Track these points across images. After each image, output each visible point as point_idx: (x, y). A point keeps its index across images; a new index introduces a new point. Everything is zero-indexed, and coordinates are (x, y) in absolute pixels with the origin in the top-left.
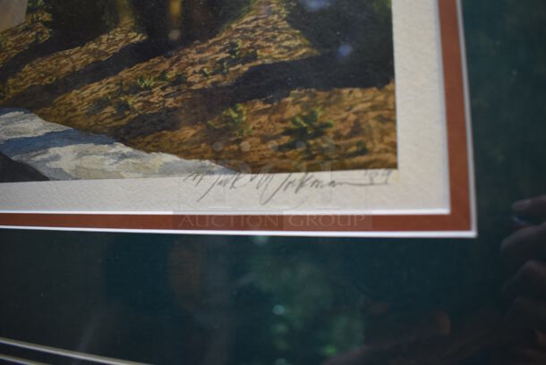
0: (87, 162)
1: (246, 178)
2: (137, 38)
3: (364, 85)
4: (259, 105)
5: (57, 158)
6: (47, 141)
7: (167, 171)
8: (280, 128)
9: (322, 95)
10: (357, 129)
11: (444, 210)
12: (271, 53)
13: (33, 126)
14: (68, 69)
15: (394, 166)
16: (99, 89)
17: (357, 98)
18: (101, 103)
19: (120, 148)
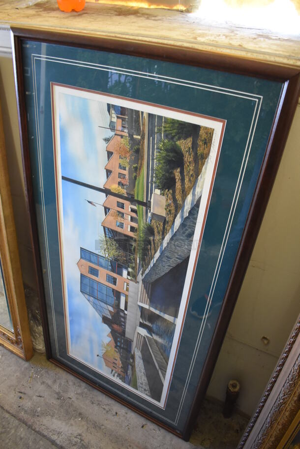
0: (200, 186)
1: (210, 154)
2: (179, 170)
3: (199, 130)
4: (199, 149)
5: (198, 193)
6: (194, 195)
7: (206, 169)
8: (203, 146)
9: (200, 138)
10: (207, 133)
11: (222, 124)
12: (190, 144)
13: (189, 198)
14: (180, 186)
15: (214, 129)
16: (187, 180)
17: (202, 132)
18: (190, 180)
19: (199, 177)
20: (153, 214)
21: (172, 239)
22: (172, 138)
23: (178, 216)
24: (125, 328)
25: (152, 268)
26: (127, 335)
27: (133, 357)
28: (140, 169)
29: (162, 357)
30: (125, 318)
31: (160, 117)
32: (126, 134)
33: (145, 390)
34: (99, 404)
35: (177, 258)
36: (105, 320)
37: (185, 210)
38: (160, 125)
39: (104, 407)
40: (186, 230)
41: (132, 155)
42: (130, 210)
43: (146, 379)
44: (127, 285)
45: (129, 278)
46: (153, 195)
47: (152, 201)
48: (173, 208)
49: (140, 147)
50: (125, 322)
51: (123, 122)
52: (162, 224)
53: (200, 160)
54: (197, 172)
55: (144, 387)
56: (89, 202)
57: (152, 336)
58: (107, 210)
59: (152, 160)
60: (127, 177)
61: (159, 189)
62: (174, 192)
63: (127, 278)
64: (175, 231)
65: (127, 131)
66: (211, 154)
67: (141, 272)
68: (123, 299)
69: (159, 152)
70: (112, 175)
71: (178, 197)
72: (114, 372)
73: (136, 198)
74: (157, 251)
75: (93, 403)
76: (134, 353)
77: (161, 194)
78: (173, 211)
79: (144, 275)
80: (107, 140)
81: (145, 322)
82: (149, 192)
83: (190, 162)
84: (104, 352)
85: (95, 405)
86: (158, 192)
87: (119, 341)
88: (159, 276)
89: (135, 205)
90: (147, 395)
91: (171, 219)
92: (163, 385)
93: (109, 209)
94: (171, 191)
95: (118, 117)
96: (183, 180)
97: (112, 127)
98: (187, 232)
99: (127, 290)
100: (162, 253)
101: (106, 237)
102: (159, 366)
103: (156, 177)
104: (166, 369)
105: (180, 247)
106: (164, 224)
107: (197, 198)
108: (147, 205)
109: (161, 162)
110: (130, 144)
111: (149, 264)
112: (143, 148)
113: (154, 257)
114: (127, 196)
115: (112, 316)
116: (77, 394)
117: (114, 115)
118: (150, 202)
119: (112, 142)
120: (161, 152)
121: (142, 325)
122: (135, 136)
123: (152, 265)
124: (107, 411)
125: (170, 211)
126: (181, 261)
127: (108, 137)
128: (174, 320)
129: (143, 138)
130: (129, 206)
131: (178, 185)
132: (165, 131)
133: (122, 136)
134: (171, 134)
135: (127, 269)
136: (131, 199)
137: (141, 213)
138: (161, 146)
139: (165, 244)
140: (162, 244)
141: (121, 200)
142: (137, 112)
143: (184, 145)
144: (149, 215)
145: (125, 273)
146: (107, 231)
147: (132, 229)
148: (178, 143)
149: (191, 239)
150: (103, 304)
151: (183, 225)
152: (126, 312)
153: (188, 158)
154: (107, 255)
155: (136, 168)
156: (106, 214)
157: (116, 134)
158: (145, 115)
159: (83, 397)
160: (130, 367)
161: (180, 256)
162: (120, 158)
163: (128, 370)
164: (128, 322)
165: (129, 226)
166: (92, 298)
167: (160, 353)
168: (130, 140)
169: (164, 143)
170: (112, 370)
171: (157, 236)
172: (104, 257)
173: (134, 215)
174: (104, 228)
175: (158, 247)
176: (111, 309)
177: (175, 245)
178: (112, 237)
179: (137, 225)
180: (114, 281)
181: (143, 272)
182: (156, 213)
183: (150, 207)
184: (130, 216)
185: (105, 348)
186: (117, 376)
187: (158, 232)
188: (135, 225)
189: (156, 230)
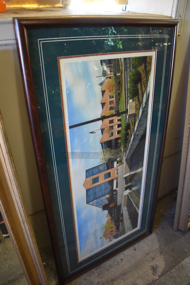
2: (140, 83)
4: (147, 68)
8: (149, 66)
9: (147, 62)
10: (150, 59)
11: (155, 52)
12: (143, 68)
15: (152, 56)
17: (148, 59)
19: (148, 82)
20: (129, 115)
21: (138, 124)
22: (135, 68)
23: (141, 108)
24: (117, 201)
25: (130, 148)
26: (118, 204)
27: (122, 215)
28: (121, 93)
29: (137, 197)
30: (116, 194)
31: (130, 58)
32: (112, 75)
33: (129, 228)
34: (111, 267)
35: (141, 132)
36: (105, 207)
37: (144, 102)
38: (130, 63)
39: (114, 264)
40: (145, 113)
41: (116, 86)
42: (117, 121)
43: (130, 221)
44: (117, 171)
45: (118, 165)
46: (129, 104)
47: (128, 108)
48: (138, 106)
49: (120, 80)
50: (117, 197)
51: (111, 69)
53: (148, 73)
54: (147, 80)
55: (129, 227)
56: (91, 133)
57: (131, 190)
58: (102, 130)
59: (127, 85)
60: (115, 101)
61: (131, 99)
63: (117, 166)
64: (140, 117)
65: (113, 73)
66: (152, 69)
67: (124, 155)
68: (115, 182)
69: (130, 78)
70: (105, 105)
71: (140, 98)
72: (111, 238)
73: (120, 112)
74: (132, 135)
75: (108, 270)
76: (123, 212)
77: (132, 101)
79: (126, 156)
80: (101, 84)
81: (127, 185)
82: (127, 103)
83: (144, 77)
84: (104, 231)
85: (110, 269)
86: (131, 101)
87: (113, 213)
88: (134, 150)
89: (120, 116)
90: (130, 230)
91: (138, 112)
92: (138, 214)
93: (104, 129)
94: (137, 97)
95: (107, 67)
96: (141, 88)
97: (104, 74)
98: (145, 115)
99: (117, 174)
100: (134, 135)
101: (103, 149)
103: (130, 92)
104: (139, 202)
105: (142, 125)
106: (135, 118)
107: (148, 93)
108: (126, 111)
109: (132, 83)
110: (115, 80)
111: (128, 147)
112: (122, 80)
113: (131, 141)
114: (115, 113)
115: (109, 201)
116: (97, 277)
117: (105, 66)
118: (128, 109)
119: (104, 84)
121: (126, 189)
122: (117, 75)
123: (130, 146)
124: (118, 264)
125: (137, 108)
126: (143, 132)
127: (101, 82)
128: (142, 169)
129: (122, 74)
130: (116, 119)
131: (140, 92)
132: (132, 65)
133: (110, 78)
134: (135, 65)
135: (116, 160)
136: (118, 114)
137: (123, 119)
138: (131, 74)
139: (136, 129)
140: (134, 129)
141: (111, 119)
142: (118, 59)
143: (141, 69)
144: (127, 117)
145: (115, 164)
146: (103, 145)
148: (138, 69)
149: (147, 117)
150: (103, 197)
151: (143, 112)
152: (117, 189)
153: (143, 75)
154: (104, 161)
155: (119, 94)
156: (102, 133)
157: (106, 78)
158: (122, 60)
159: (101, 274)
160: (121, 223)
161: (143, 130)
162: (110, 91)
163: (119, 227)
164: (118, 194)
165: (117, 132)
166: (95, 201)
167: (136, 196)
168: (115, 78)
169: (132, 72)
170: (110, 238)
171: (132, 127)
172: (102, 164)
173: (119, 123)
174: (102, 144)
175: (132, 133)
176: (108, 196)
177: (140, 126)
178: (106, 146)
179: (121, 128)
180: (109, 175)
181: (125, 155)
182: (131, 114)
183: (128, 112)
184: (117, 125)
185: (105, 228)
186: (113, 239)
187: (132, 124)
188: (120, 129)
189: (131, 124)
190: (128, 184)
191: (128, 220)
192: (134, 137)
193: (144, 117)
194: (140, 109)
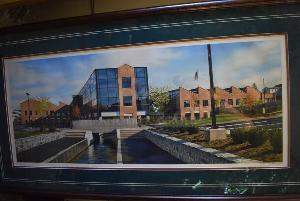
0: (244, 161)
2: (249, 145)
4: (268, 155)
5: (238, 160)
6: (236, 158)
7: (256, 162)
8: (270, 158)
9: (275, 154)
10: (279, 158)
11: (287, 166)
12: (269, 149)
13: (232, 155)
15: (282, 162)
16: (244, 151)
17: (279, 154)
18: (245, 153)
19: (249, 159)
20: (209, 131)
21: (194, 148)
23: (215, 150)
24: (81, 119)
25: (160, 137)
26: (75, 123)
27: (52, 130)
28: (240, 116)
29: (73, 157)
30: (93, 118)
31: (281, 126)
32: (264, 101)
33: (21, 146)
35: (180, 155)
36: (78, 99)
37: (223, 154)
38: (276, 126)
40: (207, 158)
41: (249, 108)
42: (205, 112)
43: (35, 145)
44: (131, 117)
45: (140, 118)
46: (224, 129)
47: (219, 129)
48: (219, 145)
49: (257, 114)
50: (88, 118)
51: (271, 99)
52: (204, 139)
53: (261, 157)
54: (252, 157)
55: (25, 145)
56: (196, 74)
57: (90, 145)
58: (196, 91)
59: (250, 125)
60: (231, 107)
62: (233, 144)
63: (138, 116)
64: (202, 149)
65: (266, 102)
66: (266, 163)
67: (151, 128)
68: (114, 114)
69: (258, 129)
70: (229, 93)
71: (230, 148)
72: (20, 113)
73: (217, 116)
74: (179, 138)
76: (58, 131)
77: (227, 135)
78: (217, 146)
79: (150, 131)
80: (255, 86)
81: (100, 137)
82: (226, 125)
83: (257, 151)
84: (37, 100)
86: (228, 132)
87: (61, 114)
88: (156, 143)
89: (211, 116)
90: (17, 149)
91: (211, 145)
92: (41, 162)
93: (197, 93)
94: (232, 142)
95: (274, 94)
96: (243, 148)
97: (266, 90)
98: (205, 158)
99: (126, 117)
100: (178, 143)
101: (170, 92)
102: (60, 155)
103: (240, 129)
104: (63, 162)
105: (190, 155)
106: (204, 141)
107: (234, 160)
108: (215, 126)
109: (251, 132)
110: (257, 105)
111: (163, 134)
112: (256, 117)
113: (171, 137)
114: (216, 108)
115: (86, 105)
117: (274, 91)
118: (218, 128)
119: (254, 90)
120: (259, 131)
121: (96, 135)
122: (264, 109)
123: (163, 136)
125: (217, 143)
126: (179, 159)
127: (257, 87)
128: (120, 162)
129: (264, 115)
130: (208, 110)
131: (239, 146)
132: (273, 131)
133: (261, 98)
134: (272, 135)
135: (147, 114)
136: (215, 112)
137: (206, 121)
138: (263, 129)
139: (187, 144)
140: (187, 141)
141: (210, 103)
142: (281, 109)
143: (268, 145)
144: (207, 128)
145: (143, 113)
146: (176, 92)
147: (188, 116)
148: (268, 141)
149: (201, 162)
150: (96, 95)
151: (209, 154)
152: (100, 118)
153: (260, 149)
154: (152, 95)
156: (192, 90)
157: (261, 93)
158: (280, 115)
160: (38, 129)
161: (183, 157)
162: (244, 99)
163: (33, 127)
164: (91, 121)
165: (189, 113)
166: (95, 83)
167: (76, 154)
168: (260, 106)
169: (265, 131)
170: (20, 111)
171: (191, 137)
172: (148, 92)
173: (202, 116)
174: (178, 90)
175: (182, 139)
176: (95, 103)
177: (190, 152)
178: (173, 98)
179: (194, 119)
180: (128, 104)
181: (152, 130)
182: (211, 133)
183: (214, 128)
184: (198, 112)
185: (43, 101)
186: (16, 117)
187: (195, 138)
188: (193, 117)
189: (196, 135)
190: (102, 138)
191: (40, 142)
192: (175, 142)
193: (201, 157)
194: (215, 148)
